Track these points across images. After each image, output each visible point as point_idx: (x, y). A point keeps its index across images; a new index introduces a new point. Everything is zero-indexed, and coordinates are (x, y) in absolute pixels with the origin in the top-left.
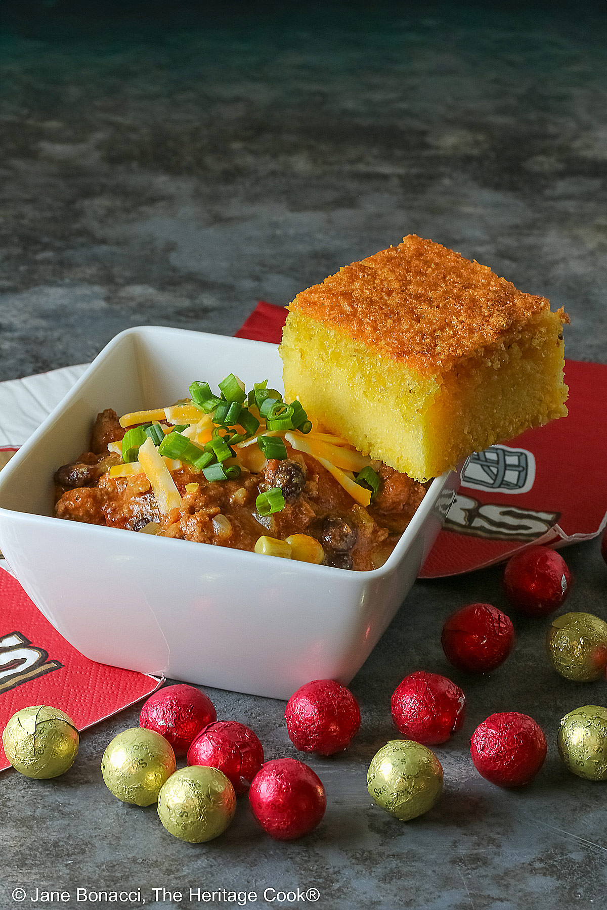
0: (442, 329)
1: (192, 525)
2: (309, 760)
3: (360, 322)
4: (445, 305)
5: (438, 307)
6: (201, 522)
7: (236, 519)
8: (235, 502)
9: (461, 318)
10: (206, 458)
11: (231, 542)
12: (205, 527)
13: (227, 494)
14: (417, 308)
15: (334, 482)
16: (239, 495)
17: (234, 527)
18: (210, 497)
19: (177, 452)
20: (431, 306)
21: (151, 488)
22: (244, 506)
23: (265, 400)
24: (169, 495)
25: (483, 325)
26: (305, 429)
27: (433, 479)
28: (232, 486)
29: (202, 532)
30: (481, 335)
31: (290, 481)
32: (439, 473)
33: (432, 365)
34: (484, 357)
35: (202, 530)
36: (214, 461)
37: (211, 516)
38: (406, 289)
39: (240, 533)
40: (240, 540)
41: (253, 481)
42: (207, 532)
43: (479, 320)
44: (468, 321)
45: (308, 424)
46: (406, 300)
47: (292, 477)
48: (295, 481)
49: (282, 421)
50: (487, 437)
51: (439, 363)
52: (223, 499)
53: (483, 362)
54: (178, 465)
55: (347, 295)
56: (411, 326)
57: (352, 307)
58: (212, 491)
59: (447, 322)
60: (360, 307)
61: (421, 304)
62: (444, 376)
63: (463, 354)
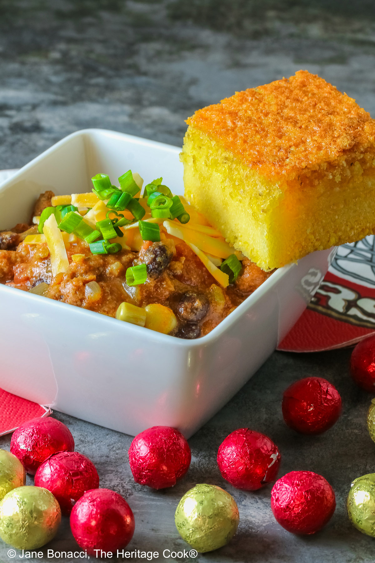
0: (297, 146)
1: (68, 288)
2: (144, 491)
3: (235, 136)
4: (307, 127)
5: (300, 127)
6: (76, 286)
7: (108, 286)
8: (111, 273)
9: (315, 138)
10: (94, 235)
11: (98, 304)
12: (78, 290)
13: (105, 265)
14: (284, 127)
15: (200, 265)
16: (114, 267)
17: (104, 292)
18: (90, 267)
19: (72, 228)
20: (295, 126)
21: (49, 255)
22: (118, 277)
23: (153, 193)
24: (61, 262)
25: (330, 144)
26: (183, 220)
27: (276, 269)
28: (111, 259)
29: (75, 294)
30: (327, 153)
31: (154, 260)
32: (282, 265)
33: (278, 173)
34: (327, 170)
35: (76, 293)
36: (100, 238)
37: (85, 283)
38: (282, 112)
39: (107, 298)
40: (106, 304)
41: (129, 257)
42: (80, 295)
43: (328, 140)
44: (320, 140)
45: (186, 216)
46: (277, 120)
47: (156, 256)
48: (158, 259)
49: (160, 210)
50: (329, 238)
51: (284, 172)
52: (101, 269)
53: (325, 175)
54: (72, 238)
55: (234, 115)
56: (274, 141)
57: (234, 123)
58: (93, 262)
59: (302, 140)
60: (239, 124)
61: (287, 124)
62: (289, 183)
63: (306, 167)
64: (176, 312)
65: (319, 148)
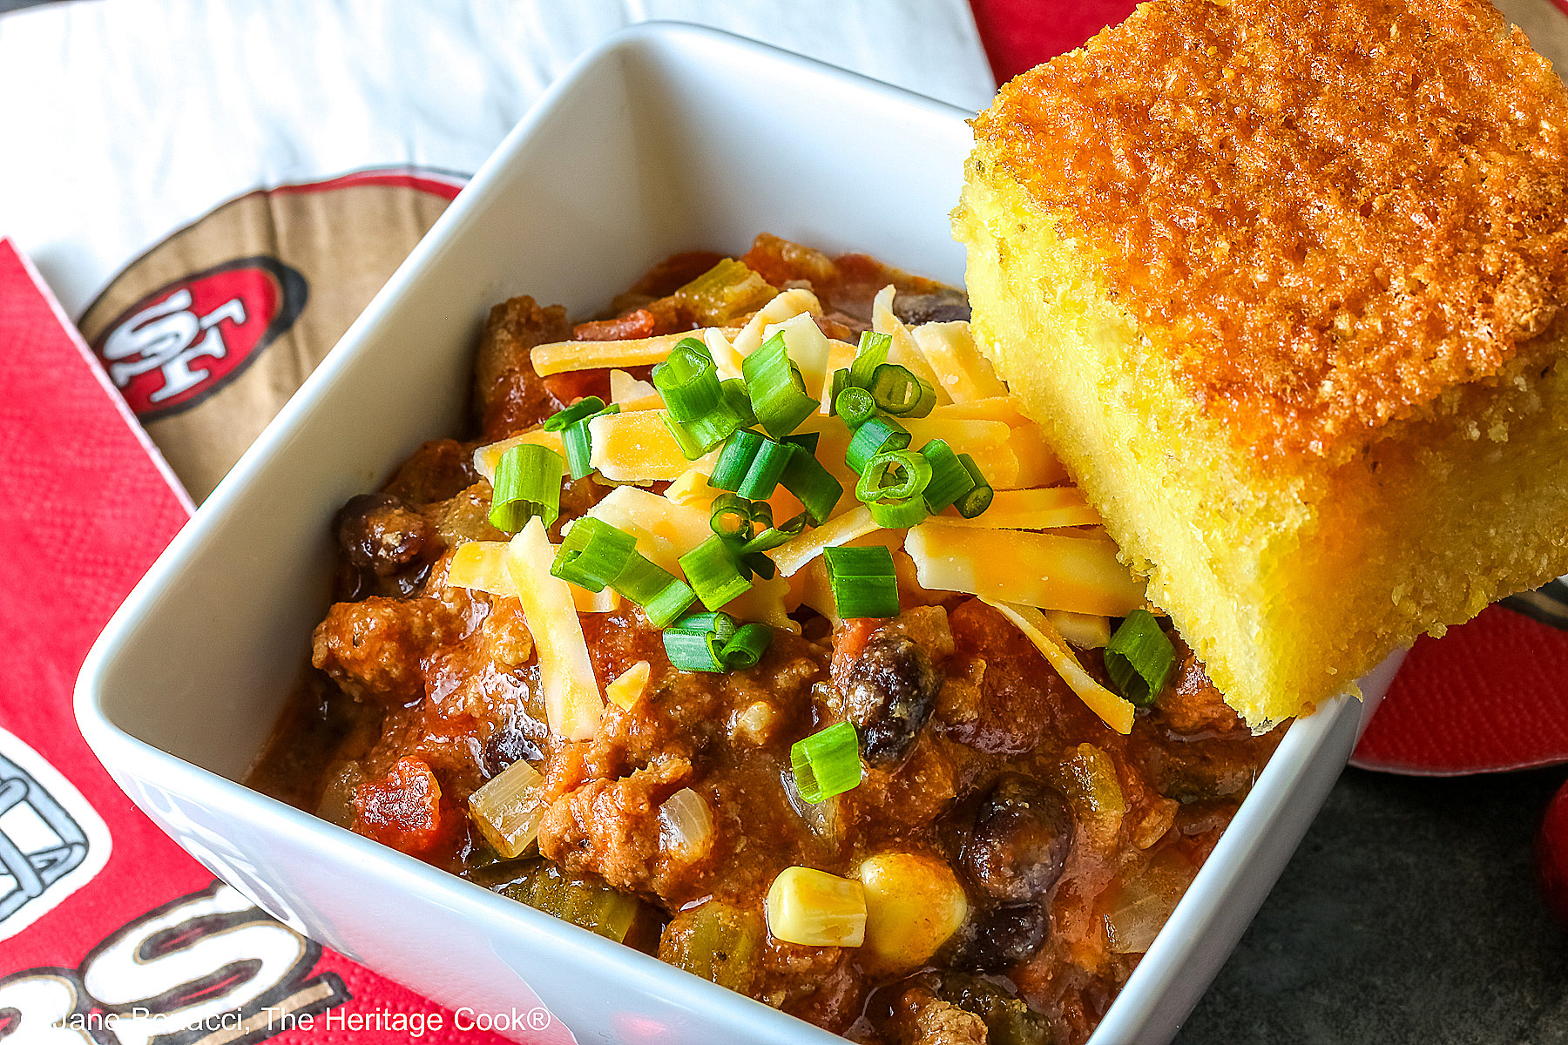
0: (1356, 307)
3: (1143, 232)
4: (1389, 207)
5: (1366, 210)
6: (627, 815)
7: (735, 795)
8: (742, 736)
9: (1419, 273)
10: (673, 598)
11: (706, 873)
12: (637, 829)
13: (719, 711)
14: (1308, 202)
16: (753, 718)
17: (722, 826)
18: (671, 724)
20: (1347, 200)
21: (534, 652)
22: (767, 749)
23: (861, 424)
25: (1472, 311)
26: (970, 505)
27: (1291, 720)
28: (740, 687)
29: (626, 843)
30: (1459, 354)
31: (883, 711)
32: (1309, 708)
33: (1295, 447)
34: (1461, 413)
35: (629, 839)
36: (696, 608)
37: (660, 794)
38: (1300, 115)
39: (734, 847)
40: (733, 869)
41: (799, 673)
42: (642, 845)
43: (1463, 289)
44: (1433, 289)
45: (980, 492)
46: (1287, 165)
47: (888, 700)
48: (898, 710)
49: (891, 507)
50: (1467, 595)
51: (1316, 447)
52: (708, 727)
53: (1455, 428)
54: (607, 603)
55: (1133, 114)
56: (1278, 273)
57: (1138, 165)
58: (679, 708)
59: (1376, 279)
61: (1321, 192)
63: (1391, 419)
64: (966, 875)
65: (1435, 328)
